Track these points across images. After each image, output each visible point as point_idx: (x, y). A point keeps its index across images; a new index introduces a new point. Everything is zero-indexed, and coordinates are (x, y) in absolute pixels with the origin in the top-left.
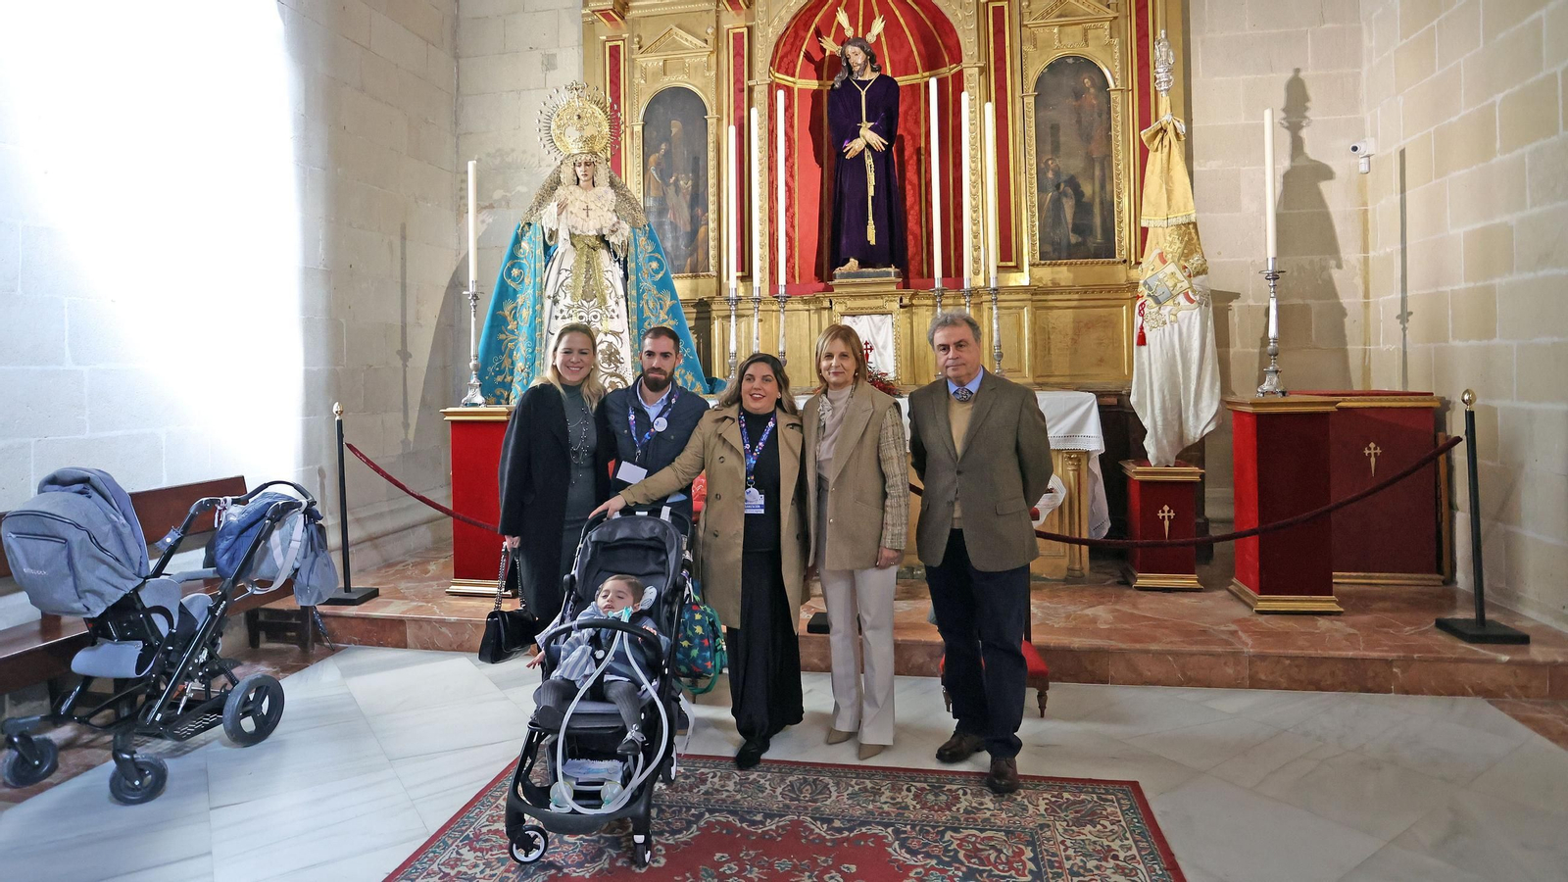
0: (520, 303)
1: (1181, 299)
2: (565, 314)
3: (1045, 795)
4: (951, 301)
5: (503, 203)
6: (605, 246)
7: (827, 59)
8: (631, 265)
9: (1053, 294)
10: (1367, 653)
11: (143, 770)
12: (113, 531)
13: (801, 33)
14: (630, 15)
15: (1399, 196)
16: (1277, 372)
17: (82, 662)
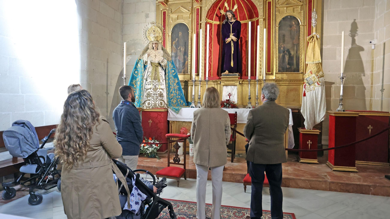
0: (137, 80)
1: (316, 84)
2: (149, 83)
3: (268, 215)
4: (253, 83)
5: (134, 53)
6: (160, 66)
7: (222, 16)
8: (167, 71)
9: (281, 81)
10: (363, 183)
11: (37, 197)
12: (30, 136)
13: (215, 9)
14: (168, 3)
15: (383, 56)
16: (342, 105)
17: (22, 169)
